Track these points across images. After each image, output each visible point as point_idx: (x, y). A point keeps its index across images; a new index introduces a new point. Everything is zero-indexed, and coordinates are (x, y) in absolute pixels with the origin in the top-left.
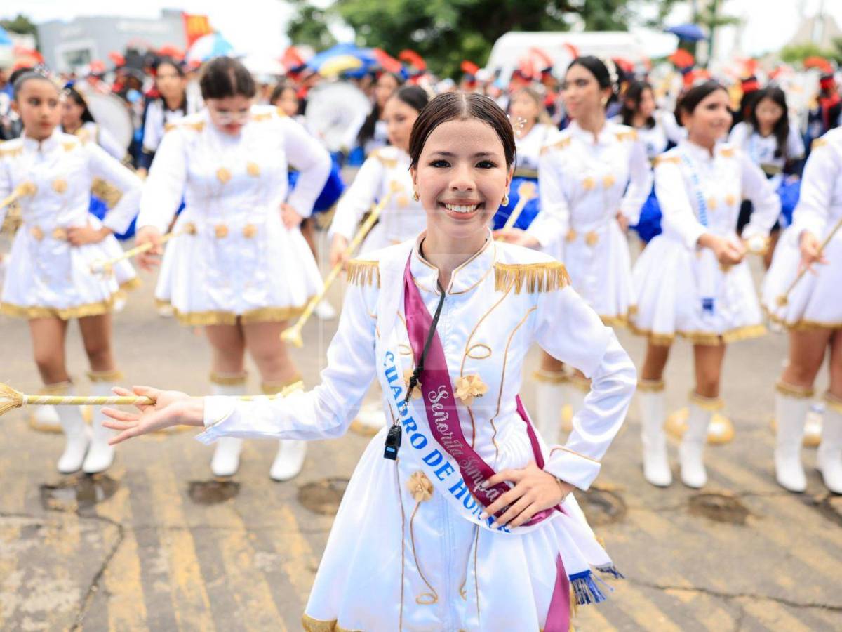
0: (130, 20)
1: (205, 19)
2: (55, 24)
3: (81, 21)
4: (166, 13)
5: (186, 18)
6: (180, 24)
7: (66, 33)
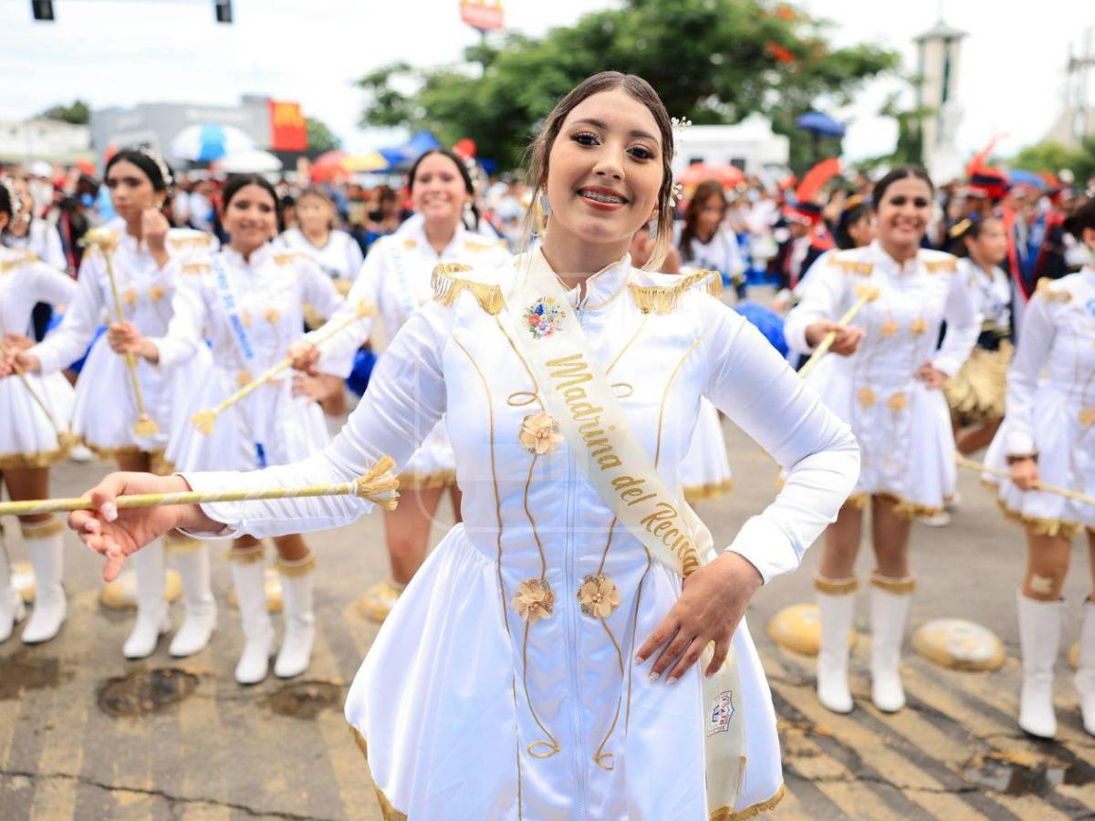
0: (200, 108)
1: (296, 107)
2: (112, 112)
3: (144, 109)
4: (248, 100)
5: (272, 105)
6: (264, 113)
7: (123, 122)
